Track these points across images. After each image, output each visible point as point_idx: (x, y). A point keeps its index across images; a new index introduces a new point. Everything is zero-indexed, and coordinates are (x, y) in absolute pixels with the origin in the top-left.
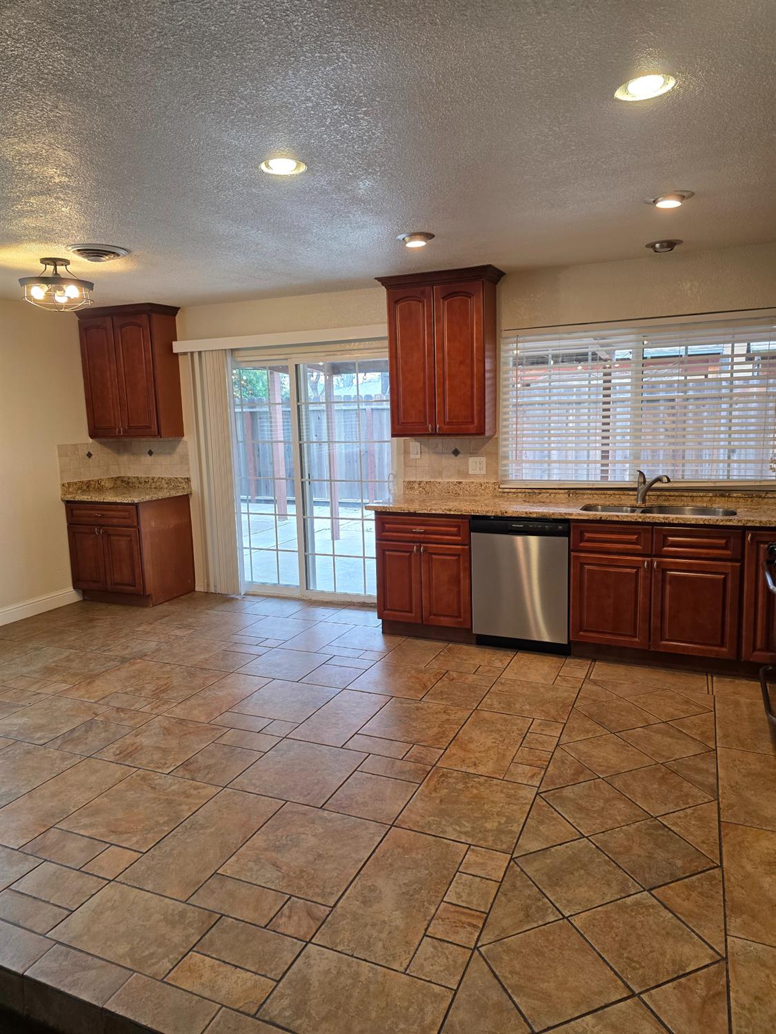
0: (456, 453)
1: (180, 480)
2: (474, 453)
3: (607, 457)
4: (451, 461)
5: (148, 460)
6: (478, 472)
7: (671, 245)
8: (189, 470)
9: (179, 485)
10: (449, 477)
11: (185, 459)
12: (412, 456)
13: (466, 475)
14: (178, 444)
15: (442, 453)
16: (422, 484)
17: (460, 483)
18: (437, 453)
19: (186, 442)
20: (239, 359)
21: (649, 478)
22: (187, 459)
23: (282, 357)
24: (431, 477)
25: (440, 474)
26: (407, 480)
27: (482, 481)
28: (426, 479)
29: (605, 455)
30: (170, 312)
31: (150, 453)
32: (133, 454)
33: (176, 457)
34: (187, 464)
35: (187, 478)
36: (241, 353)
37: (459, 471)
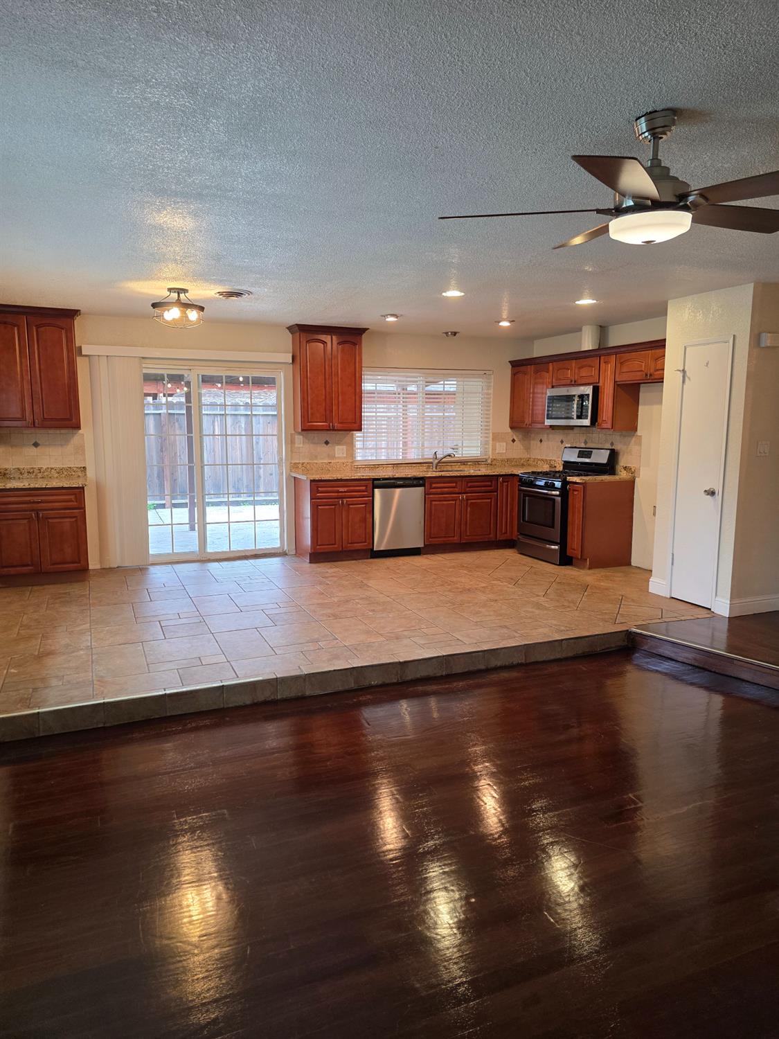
0: (327, 443)
1: (75, 469)
2: (339, 444)
3: (406, 446)
4: (325, 448)
5: (33, 451)
6: (341, 455)
7: (455, 334)
8: (84, 460)
9: (74, 473)
10: (322, 459)
11: (80, 450)
12: (296, 445)
13: (333, 457)
14: (73, 436)
15: (317, 443)
16: (304, 465)
17: (330, 463)
18: (314, 443)
19: (83, 435)
20: (144, 365)
21: (439, 456)
22: (83, 451)
23: (186, 368)
24: (310, 460)
25: (316, 457)
26: (293, 462)
27: (343, 461)
28: (306, 461)
29: (405, 444)
30: (71, 314)
31: (36, 445)
32: (12, 446)
33: (70, 448)
34: (83, 453)
35: (84, 467)
36: (147, 361)
37: (329, 455)
